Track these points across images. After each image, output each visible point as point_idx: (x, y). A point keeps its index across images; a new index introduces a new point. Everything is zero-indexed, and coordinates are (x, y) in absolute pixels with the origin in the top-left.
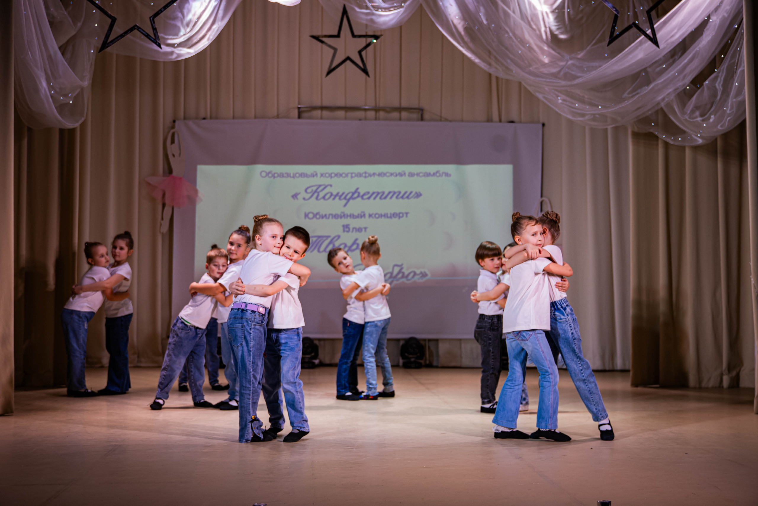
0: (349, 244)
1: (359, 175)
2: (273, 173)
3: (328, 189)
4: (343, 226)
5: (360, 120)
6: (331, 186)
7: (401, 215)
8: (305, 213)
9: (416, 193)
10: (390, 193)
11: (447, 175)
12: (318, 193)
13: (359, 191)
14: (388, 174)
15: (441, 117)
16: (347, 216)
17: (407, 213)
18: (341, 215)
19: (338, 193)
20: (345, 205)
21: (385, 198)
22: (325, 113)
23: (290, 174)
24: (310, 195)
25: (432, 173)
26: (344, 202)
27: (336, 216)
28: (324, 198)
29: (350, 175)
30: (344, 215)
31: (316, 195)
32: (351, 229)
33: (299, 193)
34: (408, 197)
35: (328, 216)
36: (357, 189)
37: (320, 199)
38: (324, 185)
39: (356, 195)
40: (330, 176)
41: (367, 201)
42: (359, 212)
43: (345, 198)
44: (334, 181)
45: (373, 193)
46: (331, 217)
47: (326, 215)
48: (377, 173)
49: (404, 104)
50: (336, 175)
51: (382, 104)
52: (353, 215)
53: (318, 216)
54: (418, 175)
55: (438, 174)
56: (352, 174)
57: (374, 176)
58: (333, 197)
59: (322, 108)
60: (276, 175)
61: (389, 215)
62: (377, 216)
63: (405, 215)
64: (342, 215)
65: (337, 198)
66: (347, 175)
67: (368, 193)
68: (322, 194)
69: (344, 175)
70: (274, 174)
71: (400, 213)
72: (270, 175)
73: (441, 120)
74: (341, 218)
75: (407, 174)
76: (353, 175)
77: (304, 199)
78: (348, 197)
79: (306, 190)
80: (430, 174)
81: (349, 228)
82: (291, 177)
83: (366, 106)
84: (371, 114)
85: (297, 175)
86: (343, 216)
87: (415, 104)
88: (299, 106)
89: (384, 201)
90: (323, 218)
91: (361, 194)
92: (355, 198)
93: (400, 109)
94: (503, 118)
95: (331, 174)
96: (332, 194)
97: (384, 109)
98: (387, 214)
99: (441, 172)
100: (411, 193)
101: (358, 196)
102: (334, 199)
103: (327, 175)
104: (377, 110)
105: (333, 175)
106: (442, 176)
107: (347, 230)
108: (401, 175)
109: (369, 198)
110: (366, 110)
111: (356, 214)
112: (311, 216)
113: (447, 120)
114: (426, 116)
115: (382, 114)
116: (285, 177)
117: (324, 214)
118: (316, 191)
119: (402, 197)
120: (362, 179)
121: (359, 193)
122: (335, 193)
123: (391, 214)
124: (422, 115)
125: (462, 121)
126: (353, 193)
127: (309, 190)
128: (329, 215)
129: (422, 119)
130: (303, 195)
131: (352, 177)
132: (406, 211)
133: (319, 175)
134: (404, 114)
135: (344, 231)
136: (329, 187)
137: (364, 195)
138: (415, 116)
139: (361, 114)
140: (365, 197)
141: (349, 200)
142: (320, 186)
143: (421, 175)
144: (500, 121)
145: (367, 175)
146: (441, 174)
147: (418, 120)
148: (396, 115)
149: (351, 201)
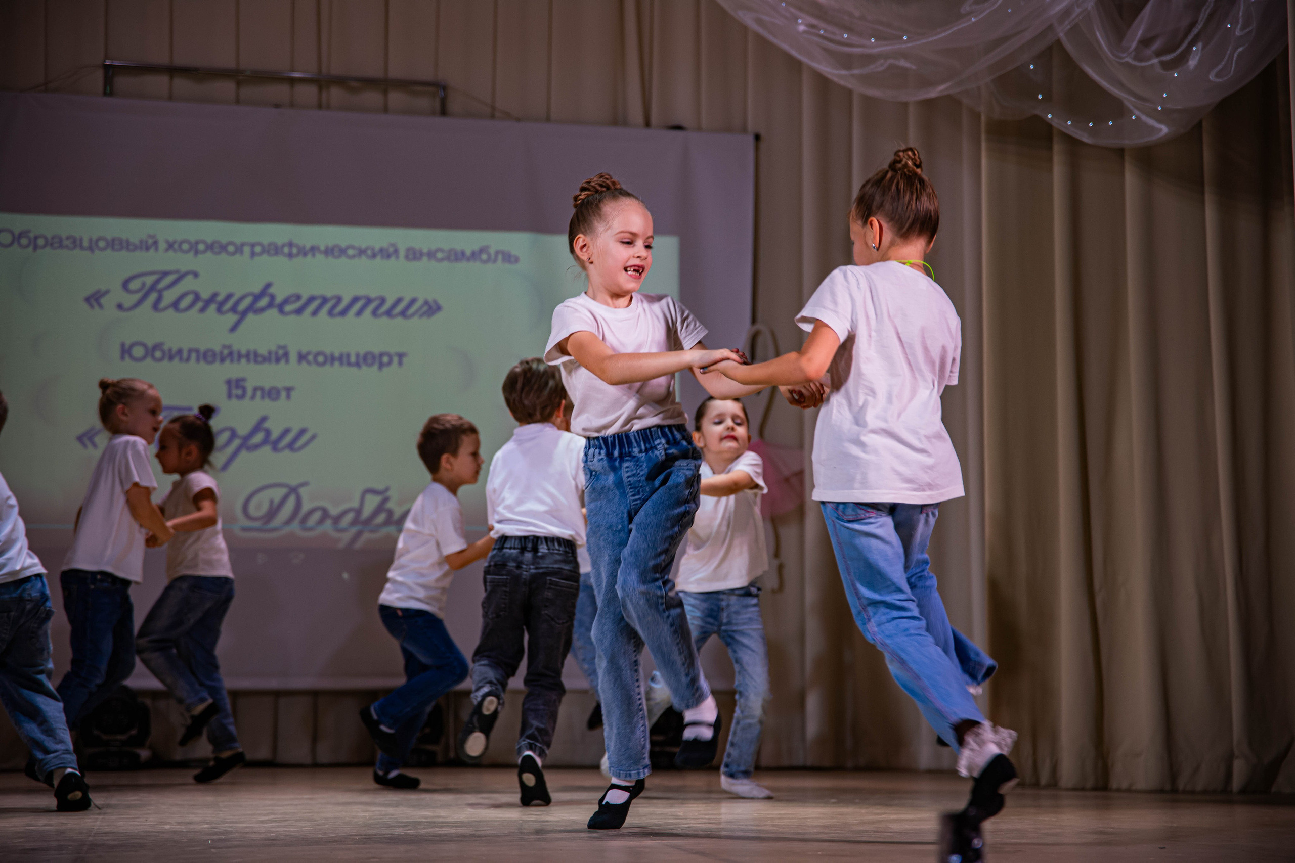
0: (243, 431)
1: (274, 250)
2: (32, 235)
3: (188, 284)
4: (229, 382)
5: (277, 106)
6: (196, 275)
7: (385, 359)
8: (123, 345)
9: (426, 303)
10: (355, 300)
11: (509, 258)
12: (160, 292)
13: (272, 290)
14: (351, 252)
15: (493, 108)
16: (240, 356)
17: (401, 356)
18: (221, 353)
19: (215, 295)
20: (233, 329)
21: (343, 313)
22: (181, 84)
23: (81, 240)
24: (136, 297)
25: (468, 252)
26: (232, 318)
27: (208, 356)
28: (175, 305)
29: (247, 250)
30: (231, 354)
31: (153, 296)
32: (249, 392)
33: (107, 292)
34: (403, 313)
35: (185, 355)
36: (268, 285)
37: (166, 309)
38: (177, 272)
39: (264, 302)
40: (194, 247)
41: (293, 317)
42: (273, 348)
43: (234, 309)
44: (204, 262)
45: (311, 299)
46: (194, 355)
47: (180, 352)
48: (322, 248)
49: (395, 72)
50: (210, 247)
51: (336, 69)
52: (256, 354)
53: (158, 354)
54: (431, 255)
55: (484, 257)
56: (253, 246)
57: (314, 255)
58: (200, 305)
59: (173, 71)
60: (41, 242)
61: (353, 359)
62: (321, 359)
63: (396, 360)
64: (226, 352)
65: (213, 307)
66: (239, 249)
67: (298, 297)
68: (169, 297)
69: (231, 249)
70: (36, 238)
71: (382, 355)
72: (24, 241)
73: (493, 116)
74: (222, 360)
75: (402, 253)
76: (258, 249)
77: (120, 307)
78: (242, 307)
79: (125, 285)
80: (463, 253)
81: (244, 389)
82: (82, 248)
83: (293, 70)
84: (308, 93)
85: (102, 244)
86: (229, 355)
87: (425, 73)
88: (108, 62)
89: (339, 320)
90: (171, 358)
91: (279, 299)
92: (262, 310)
93: (383, 84)
94: (654, 120)
95: (197, 243)
96: (197, 297)
97: (341, 81)
98: (348, 356)
99: (492, 251)
100: (413, 301)
101: (270, 305)
102: (203, 310)
103: (185, 246)
104: (323, 82)
105: (201, 247)
106: (495, 261)
107: (239, 392)
108: (387, 253)
109: (299, 311)
110: (292, 81)
111: (263, 351)
112: (138, 352)
113: (508, 116)
114: (454, 105)
115: (336, 94)
116: (67, 247)
117: (174, 350)
118: (153, 288)
119: (389, 313)
120: (281, 260)
121: (272, 297)
122: (205, 295)
123: (357, 355)
124: (443, 102)
125: (548, 119)
126: (257, 298)
127: (134, 285)
128: (190, 351)
129: (444, 112)
130: (118, 295)
131: (253, 254)
132: (401, 350)
133: (162, 246)
134: (396, 98)
135: (230, 396)
136: (190, 277)
137: (286, 301)
138: (424, 102)
139: (281, 91)
140: (288, 308)
141: (244, 314)
142: (165, 274)
143: (439, 255)
144: (648, 124)
145: (295, 251)
146: (493, 256)
147: (433, 113)
148: (372, 97)
149: (251, 317)
